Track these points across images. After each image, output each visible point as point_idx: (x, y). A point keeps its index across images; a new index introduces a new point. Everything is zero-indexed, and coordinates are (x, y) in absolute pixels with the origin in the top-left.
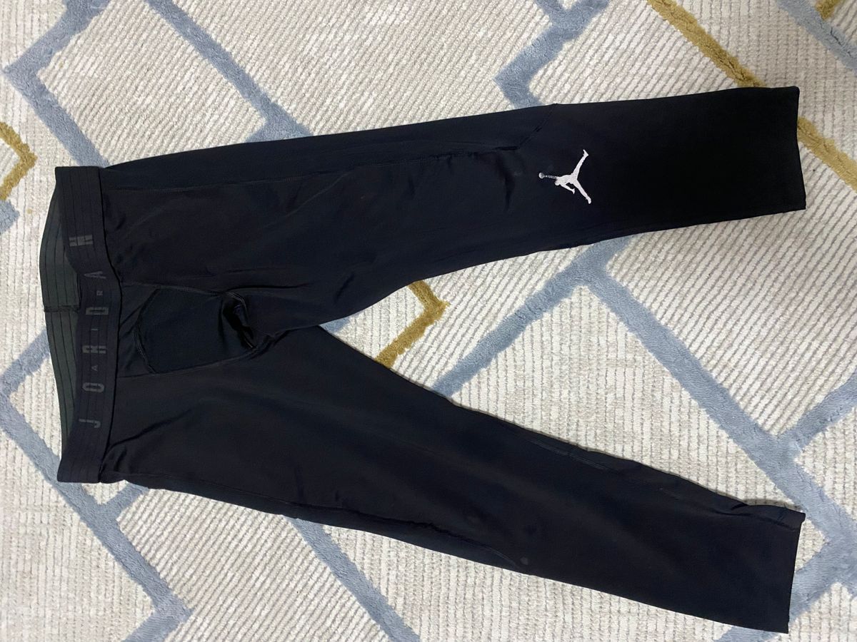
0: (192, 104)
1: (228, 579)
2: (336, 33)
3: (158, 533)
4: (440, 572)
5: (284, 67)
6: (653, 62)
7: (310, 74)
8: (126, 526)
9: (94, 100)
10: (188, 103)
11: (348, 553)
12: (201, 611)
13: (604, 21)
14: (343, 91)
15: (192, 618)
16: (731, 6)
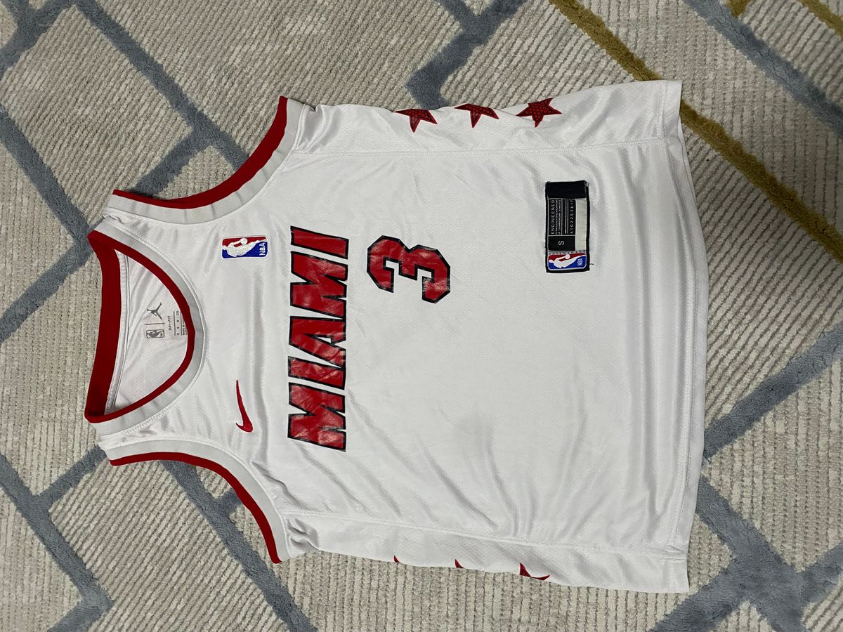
0: (125, 114)
1: (147, 572)
2: (259, 44)
3: (85, 525)
4: (346, 573)
5: (210, 77)
6: (560, 65)
7: (233, 84)
8: (57, 517)
9: (39, 111)
10: (123, 113)
11: (259, 551)
12: (122, 602)
13: (512, 26)
14: (263, 100)
15: (114, 608)
16: (639, 8)
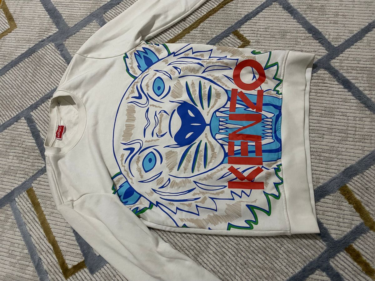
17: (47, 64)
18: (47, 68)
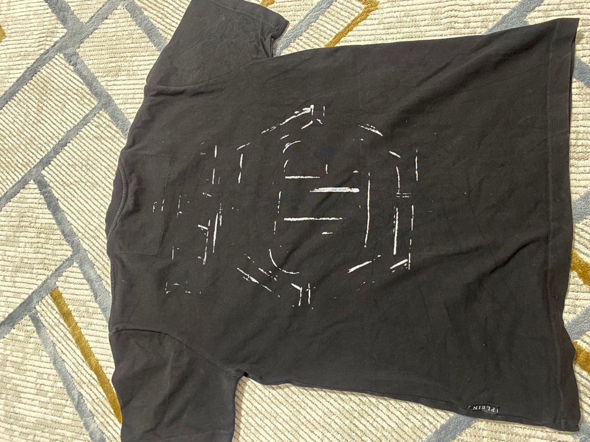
17: (56, 89)
18: (57, 95)
